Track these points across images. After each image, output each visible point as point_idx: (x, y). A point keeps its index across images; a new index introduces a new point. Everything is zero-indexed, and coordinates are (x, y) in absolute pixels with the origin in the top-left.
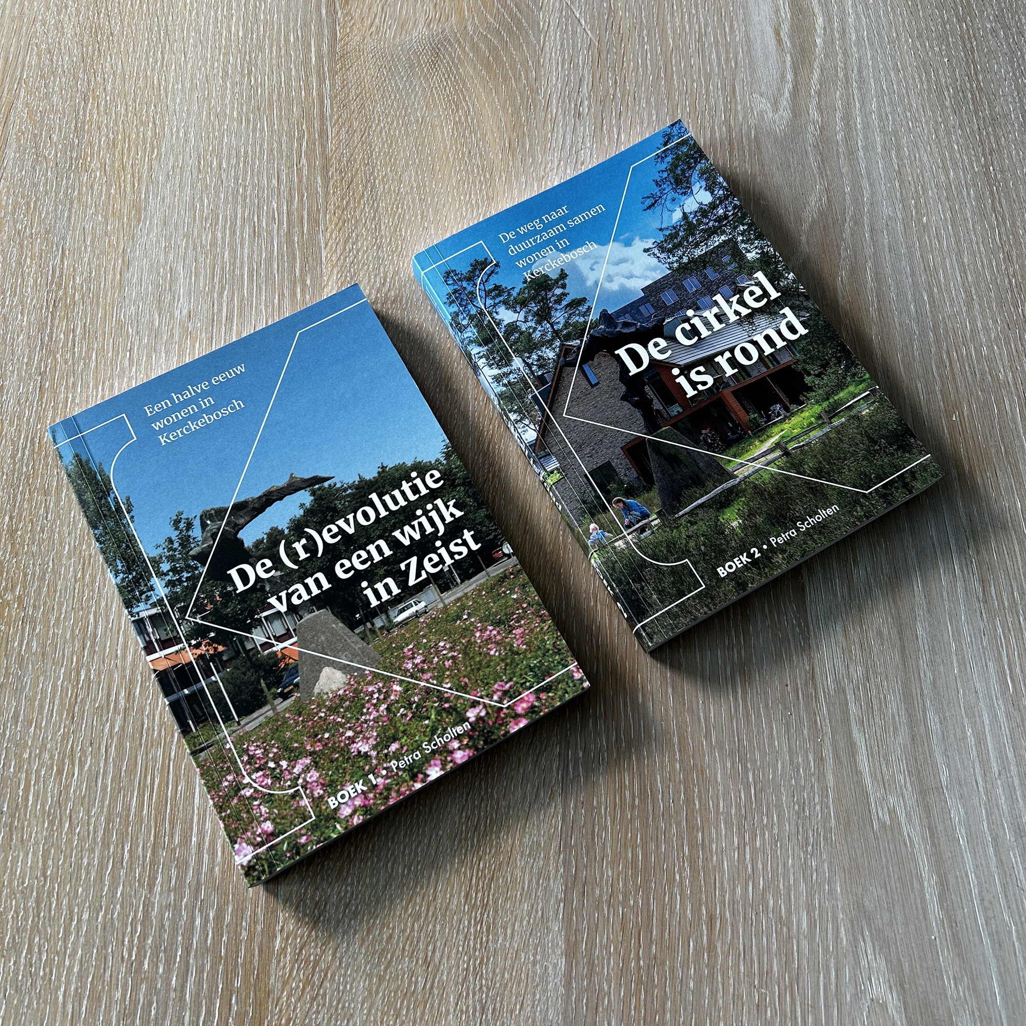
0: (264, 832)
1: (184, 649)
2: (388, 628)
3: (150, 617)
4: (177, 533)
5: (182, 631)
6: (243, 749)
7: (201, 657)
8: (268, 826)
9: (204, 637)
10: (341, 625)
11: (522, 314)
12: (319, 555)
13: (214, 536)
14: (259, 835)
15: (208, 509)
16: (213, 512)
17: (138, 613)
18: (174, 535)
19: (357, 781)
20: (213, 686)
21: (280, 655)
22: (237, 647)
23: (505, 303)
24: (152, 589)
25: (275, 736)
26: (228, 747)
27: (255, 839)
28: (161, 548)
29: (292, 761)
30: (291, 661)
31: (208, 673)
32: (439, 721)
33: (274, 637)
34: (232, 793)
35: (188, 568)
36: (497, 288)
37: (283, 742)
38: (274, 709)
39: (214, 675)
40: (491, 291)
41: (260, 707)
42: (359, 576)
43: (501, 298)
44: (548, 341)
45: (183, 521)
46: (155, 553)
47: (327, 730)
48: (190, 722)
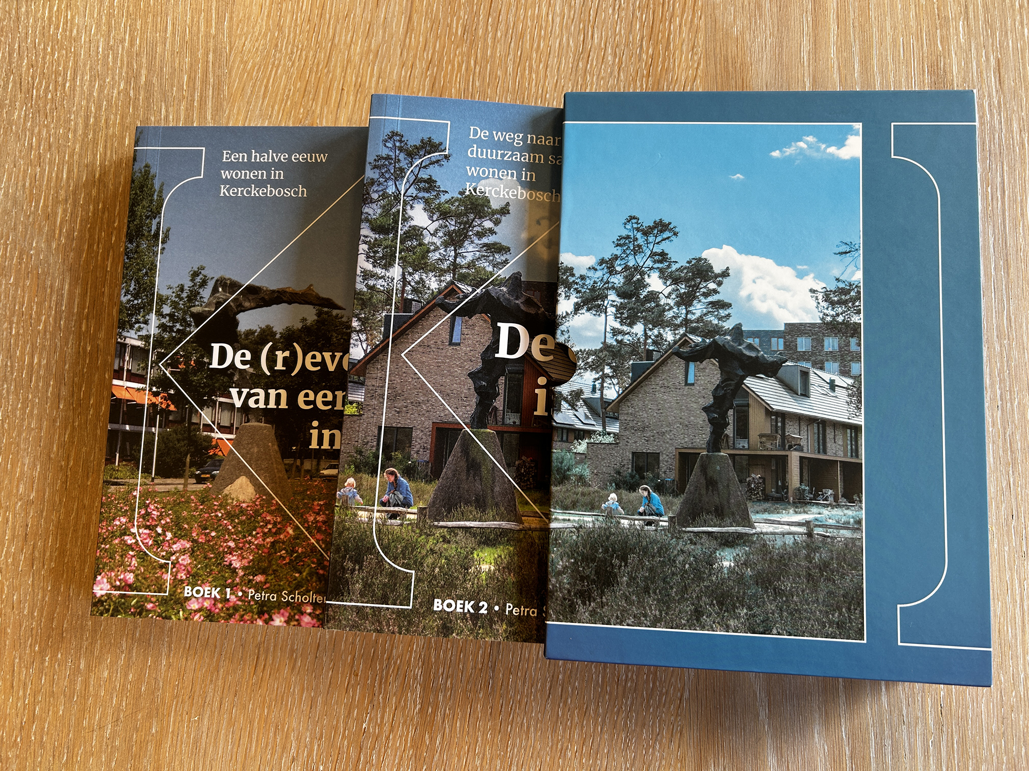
0: (124, 580)
1: (144, 390)
2: (314, 474)
3: (133, 347)
4: (191, 284)
5: (150, 374)
6: (145, 503)
7: (153, 405)
8: (130, 577)
9: (165, 390)
10: (276, 447)
11: (436, 225)
12: (293, 375)
13: (218, 304)
14: (120, 580)
15: (227, 276)
16: (228, 282)
17: (125, 338)
18: (188, 284)
19: (216, 587)
20: (150, 435)
21: (214, 443)
22: (185, 414)
23: (427, 202)
24: (146, 322)
25: (175, 509)
26: (134, 494)
27: (115, 581)
28: (171, 291)
29: (177, 537)
30: (220, 453)
31: (151, 423)
32: (308, 581)
33: (218, 424)
34: (118, 534)
35: (183, 321)
36: (430, 181)
37: (178, 517)
38: (185, 485)
39: (155, 427)
40: (422, 180)
41: (176, 477)
42: (315, 413)
43: (426, 195)
44: (442, 270)
45: (201, 276)
46: (165, 292)
47: (215, 530)
48: (118, 455)
